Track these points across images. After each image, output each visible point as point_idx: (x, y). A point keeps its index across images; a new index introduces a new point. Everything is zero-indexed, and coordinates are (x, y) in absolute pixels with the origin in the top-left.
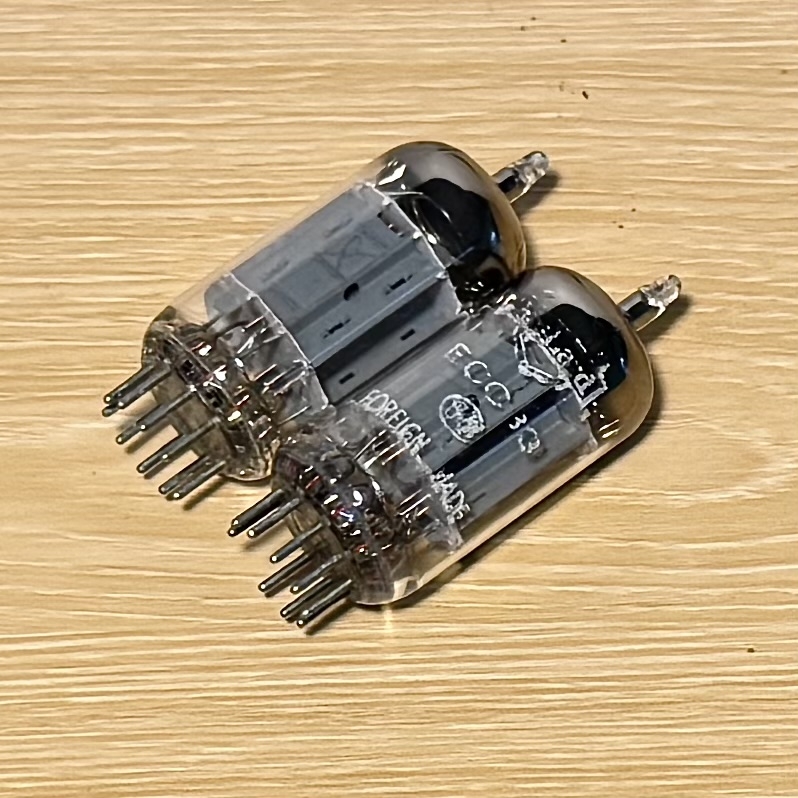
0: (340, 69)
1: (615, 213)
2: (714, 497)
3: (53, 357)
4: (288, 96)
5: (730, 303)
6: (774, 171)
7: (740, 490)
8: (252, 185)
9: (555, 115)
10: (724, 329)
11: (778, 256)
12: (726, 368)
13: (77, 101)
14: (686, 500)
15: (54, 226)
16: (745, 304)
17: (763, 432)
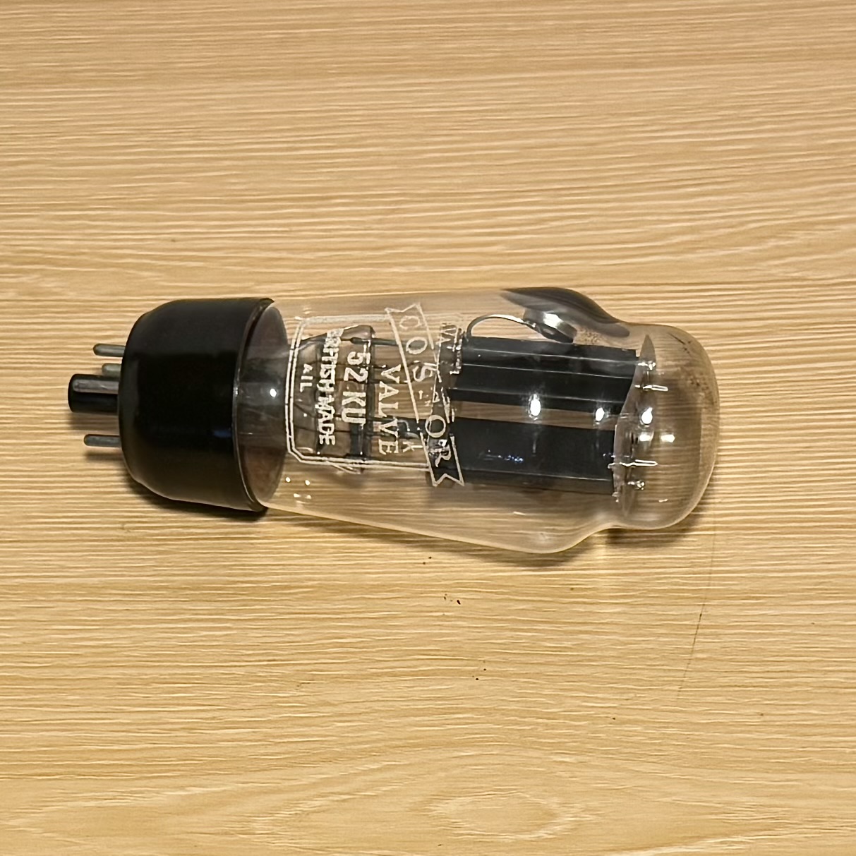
0: (320, 587)
1: (474, 671)
2: (527, 837)
3: (155, 753)
4: (291, 603)
5: (538, 724)
6: (565, 647)
7: (542, 833)
8: (267, 654)
9: (441, 614)
10: (534, 739)
11: (566, 697)
12: (535, 761)
13: (172, 606)
14: (510, 838)
15: (157, 678)
16: (547, 725)
17: (556, 800)
